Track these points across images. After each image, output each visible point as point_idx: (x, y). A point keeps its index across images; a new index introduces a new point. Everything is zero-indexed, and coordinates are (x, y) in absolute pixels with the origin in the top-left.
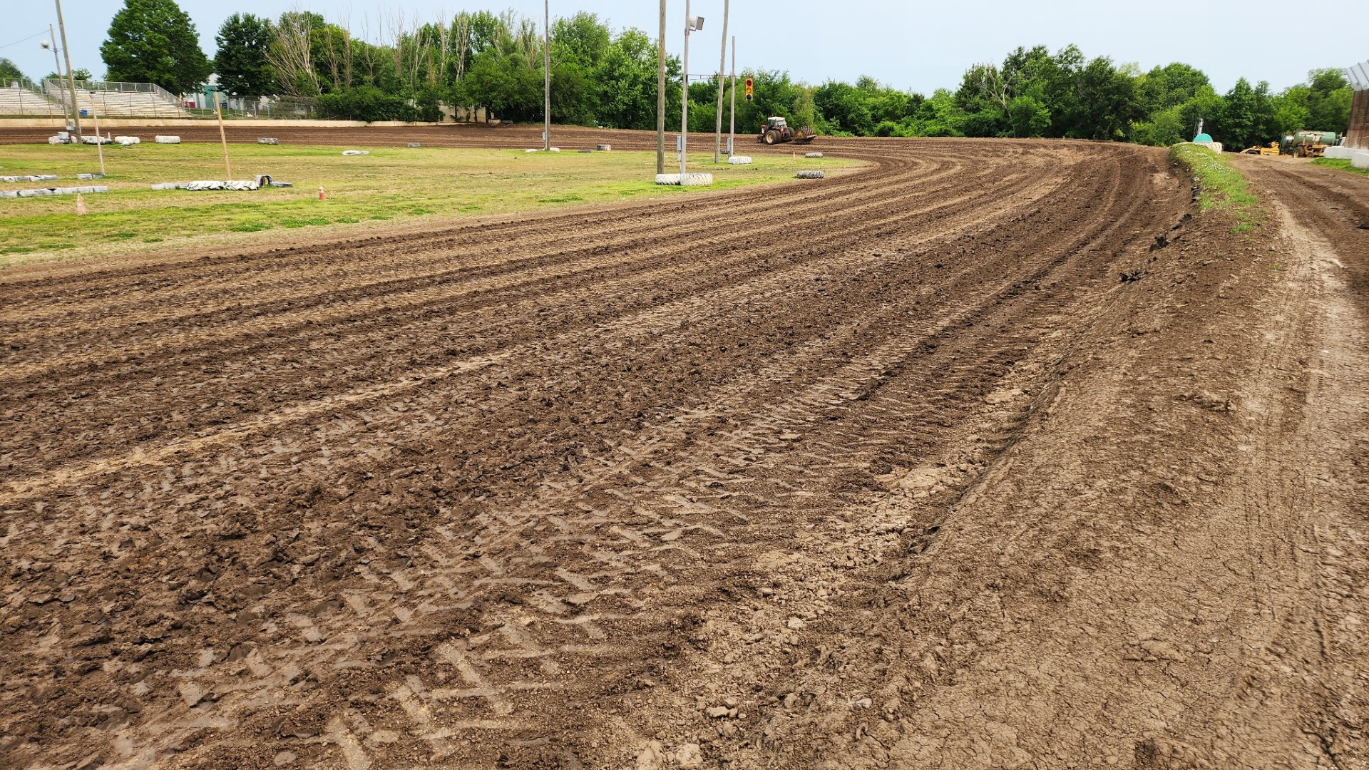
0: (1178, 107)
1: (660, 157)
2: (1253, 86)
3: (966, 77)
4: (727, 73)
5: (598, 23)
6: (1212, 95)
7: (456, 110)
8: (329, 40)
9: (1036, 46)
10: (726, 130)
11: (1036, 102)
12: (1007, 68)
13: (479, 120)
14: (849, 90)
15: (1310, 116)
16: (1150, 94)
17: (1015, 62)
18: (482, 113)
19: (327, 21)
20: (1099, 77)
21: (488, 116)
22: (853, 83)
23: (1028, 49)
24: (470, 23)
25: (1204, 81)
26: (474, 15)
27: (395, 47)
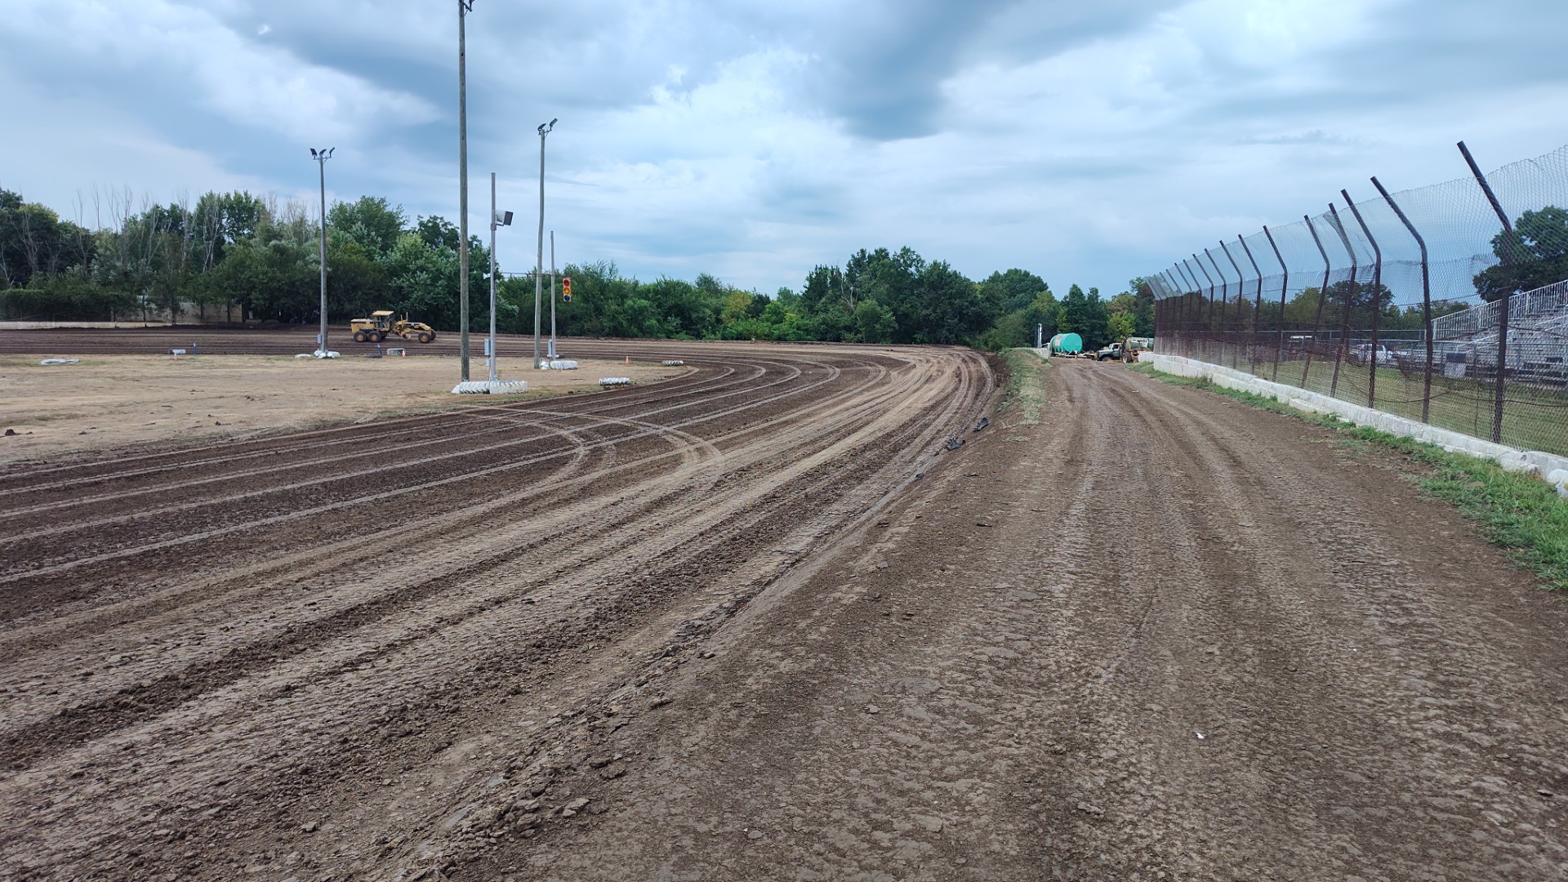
0: (1021, 312)
1: (466, 364)
2: (1086, 292)
3: (810, 279)
4: (547, 268)
5: (388, 209)
6: (1051, 299)
7: (202, 309)
8: (26, 224)
9: (878, 248)
10: (546, 332)
11: (881, 305)
12: (851, 270)
13: (233, 319)
14: (686, 288)
15: (1139, 321)
16: (991, 299)
17: (860, 263)
18: (238, 312)
19: (26, 201)
20: (942, 280)
21: (245, 316)
22: (691, 280)
23: (871, 251)
24: (222, 207)
25: (1044, 287)
26: (228, 196)
27: (120, 232)
